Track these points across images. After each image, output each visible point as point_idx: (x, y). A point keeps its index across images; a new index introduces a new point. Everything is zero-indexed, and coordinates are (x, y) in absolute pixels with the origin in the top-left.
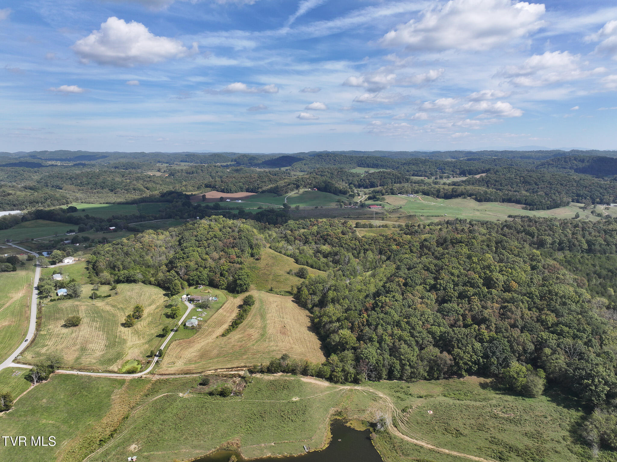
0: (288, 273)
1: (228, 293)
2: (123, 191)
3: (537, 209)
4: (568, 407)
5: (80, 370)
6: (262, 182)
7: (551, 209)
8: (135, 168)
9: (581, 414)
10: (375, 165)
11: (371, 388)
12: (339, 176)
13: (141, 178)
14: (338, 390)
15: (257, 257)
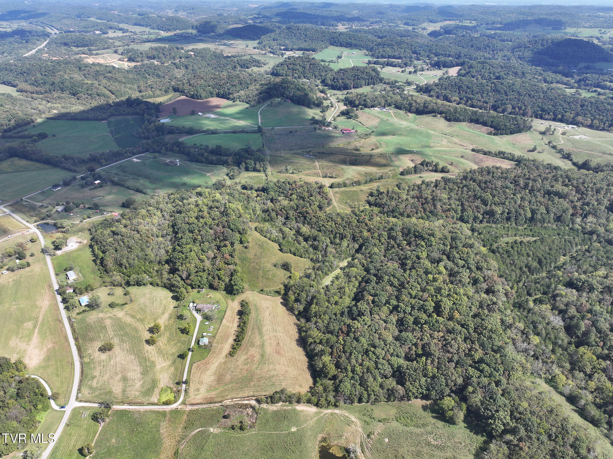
0: (275, 266)
1: (227, 295)
2: (86, 96)
3: (500, 134)
4: (477, 433)
5: (129, 404)
6: (232, 85)
7: (514, 134)
8: (88, 46)
9: (484, 438)
10: (349, 44)
11: (346, 412)
12: (311, 71)
13: (101, 72)
14: (322, 414)
15: (246, 245)
